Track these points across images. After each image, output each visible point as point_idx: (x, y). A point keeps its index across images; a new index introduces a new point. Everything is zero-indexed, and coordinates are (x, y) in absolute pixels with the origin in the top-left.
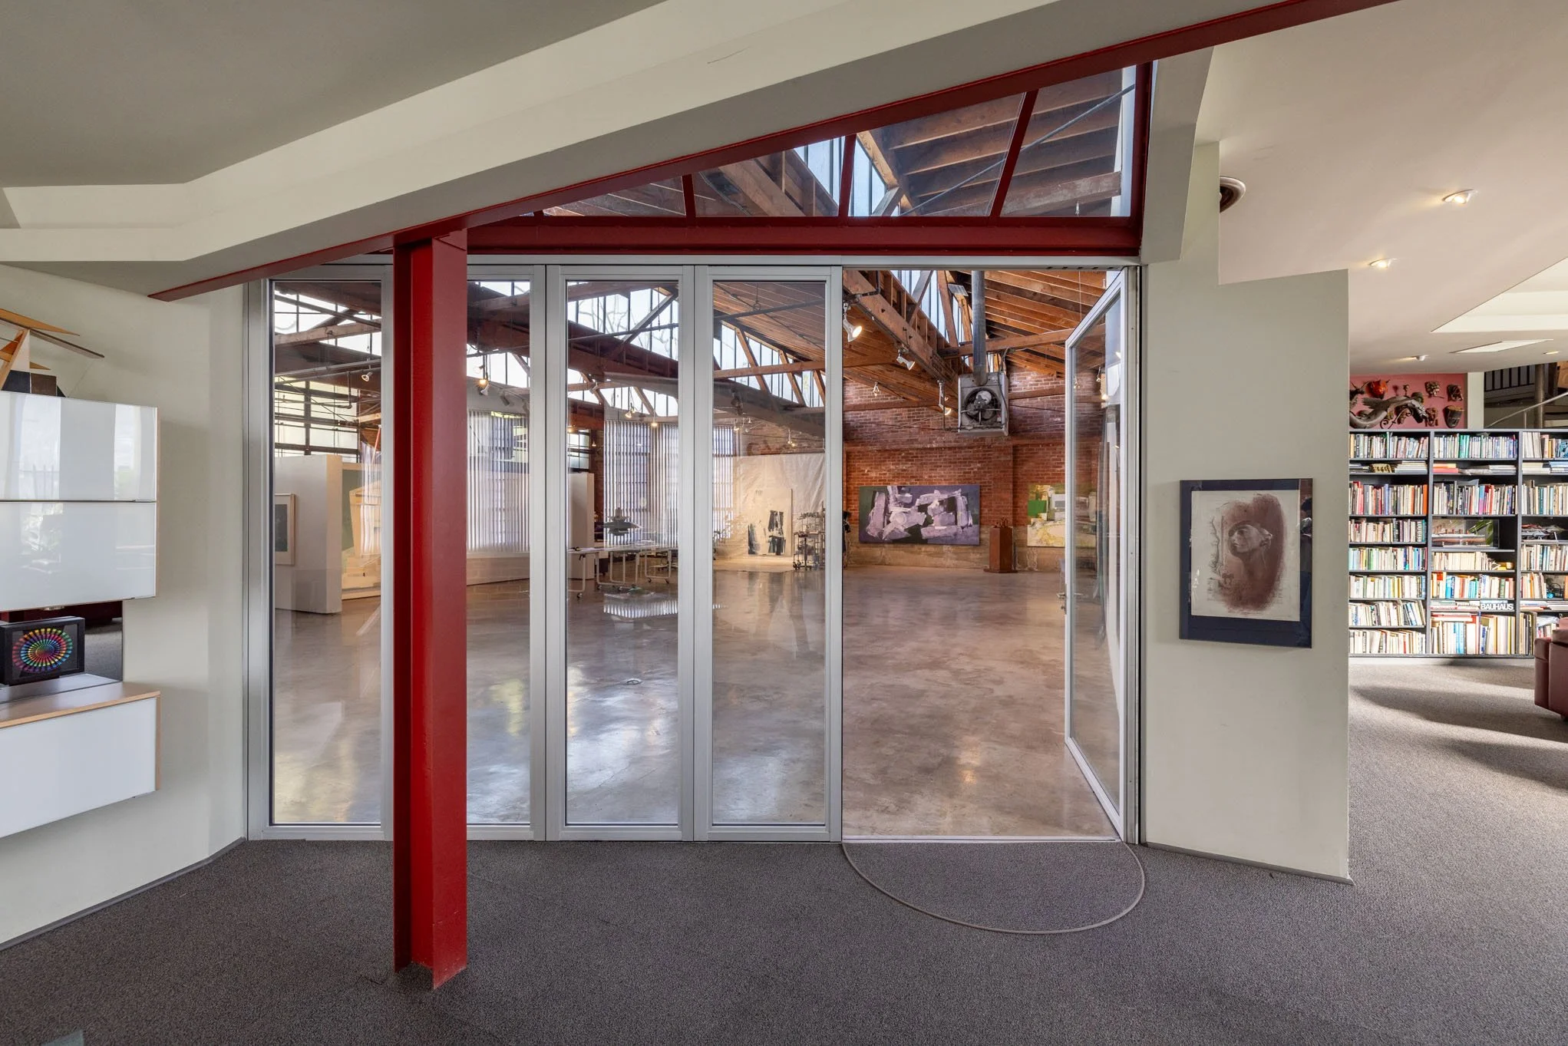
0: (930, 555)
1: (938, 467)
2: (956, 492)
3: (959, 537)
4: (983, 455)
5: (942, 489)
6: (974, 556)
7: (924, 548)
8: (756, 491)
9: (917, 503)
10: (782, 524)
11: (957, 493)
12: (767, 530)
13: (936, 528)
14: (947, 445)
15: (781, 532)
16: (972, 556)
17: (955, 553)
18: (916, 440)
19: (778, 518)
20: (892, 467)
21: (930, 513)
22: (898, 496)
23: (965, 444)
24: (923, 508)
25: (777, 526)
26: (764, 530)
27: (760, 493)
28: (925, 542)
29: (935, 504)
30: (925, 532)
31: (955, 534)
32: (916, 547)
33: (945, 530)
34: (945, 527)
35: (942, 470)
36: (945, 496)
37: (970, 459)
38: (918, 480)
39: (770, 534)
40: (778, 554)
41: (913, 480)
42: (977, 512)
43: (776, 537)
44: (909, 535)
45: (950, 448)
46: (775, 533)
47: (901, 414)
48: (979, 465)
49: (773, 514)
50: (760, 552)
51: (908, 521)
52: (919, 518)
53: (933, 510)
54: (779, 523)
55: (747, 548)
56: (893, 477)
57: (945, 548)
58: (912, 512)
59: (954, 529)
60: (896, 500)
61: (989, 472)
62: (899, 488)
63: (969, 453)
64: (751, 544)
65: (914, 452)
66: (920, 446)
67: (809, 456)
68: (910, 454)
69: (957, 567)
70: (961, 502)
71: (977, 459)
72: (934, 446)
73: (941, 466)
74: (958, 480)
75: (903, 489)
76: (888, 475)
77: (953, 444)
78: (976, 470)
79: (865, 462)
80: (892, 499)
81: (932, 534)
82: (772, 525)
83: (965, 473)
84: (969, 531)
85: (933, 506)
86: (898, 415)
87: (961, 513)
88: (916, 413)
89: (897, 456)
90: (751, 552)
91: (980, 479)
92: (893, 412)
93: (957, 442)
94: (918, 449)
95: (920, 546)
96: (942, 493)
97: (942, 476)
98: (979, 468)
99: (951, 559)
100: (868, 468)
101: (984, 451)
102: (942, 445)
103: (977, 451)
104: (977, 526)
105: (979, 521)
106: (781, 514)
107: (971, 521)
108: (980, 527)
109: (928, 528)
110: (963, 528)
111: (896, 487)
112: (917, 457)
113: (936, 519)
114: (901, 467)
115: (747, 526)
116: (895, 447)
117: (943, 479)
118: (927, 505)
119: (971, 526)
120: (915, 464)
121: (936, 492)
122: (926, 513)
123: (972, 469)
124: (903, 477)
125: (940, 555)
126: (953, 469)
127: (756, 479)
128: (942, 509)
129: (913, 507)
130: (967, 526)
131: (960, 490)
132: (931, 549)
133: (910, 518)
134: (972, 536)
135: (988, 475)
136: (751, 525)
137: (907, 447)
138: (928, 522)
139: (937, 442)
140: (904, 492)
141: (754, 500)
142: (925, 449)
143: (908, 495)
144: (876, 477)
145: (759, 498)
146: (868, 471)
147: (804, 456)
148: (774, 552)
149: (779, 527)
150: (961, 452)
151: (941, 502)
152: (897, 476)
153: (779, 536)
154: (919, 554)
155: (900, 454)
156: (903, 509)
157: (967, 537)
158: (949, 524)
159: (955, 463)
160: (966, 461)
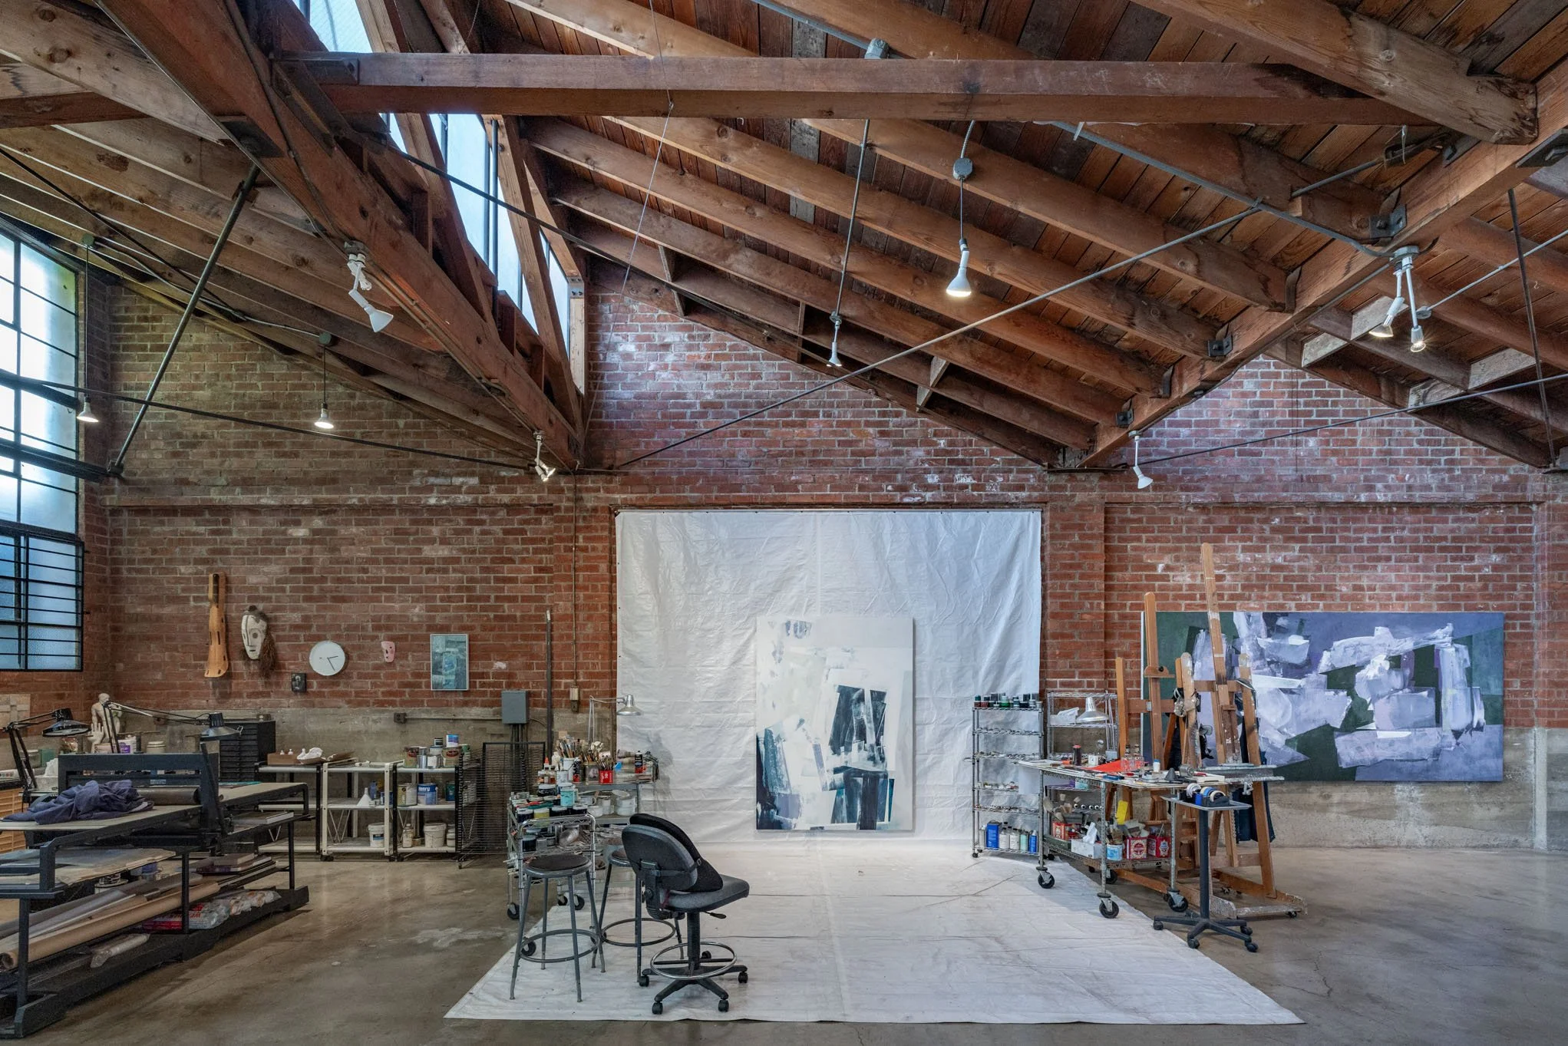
0: (1357, 812)
1: (1379, 559)
2: (1439, 633)
3: (1445, 759)
4: (1507, 530)
5: (1394, 623)
6: (1484, 811)
7: (1339, 794)
8: (788, 625)
9: (1325, 662)
10: (879, 731)
11: (1441, 637)
12: (826, 750)
13: (1381, 735)
14: (1418, 497)
15: (878, 755)
16: (1479, 813)
17: (1430, 807)
18: (1327, 479)
19: (865, 711)
20: (1241, 557)
21: (1361, 690)
22: (1265, 642)
23: (1470, 497)
24: (1341, 679)
25: (862, 735)
26: (817, 749)
27: (801, 629)
28: (1348, 776)
29: (1376, 667)
30: (1348, 749)
31: (1437, 753)
32: (1314, 793)
33: (1408, 740)
34: (1405, 734)
35: (1390, 569)
36: (1407, 645)
37: (1471, 539)
38: (1322, 597)
39: (839, 761)
40: (867, 824)
41: (1306, 598)
42: (1496, 690)
43: (859, 772)
44: (1302, 757)
45: (1414, 507)
46: (856, 757)
47: (1271, 404)
48: (1495, 558)
49: (848, 698)
50: (801, 823)
51: (1296, 715)
52: (1332, 708)
53: (1372, 684)
54: (870, 727)
55: (749, 808)
56: (1244, 587)
57: (1401, 793)
58: (1309, 690)
59: (1431, 738)
60: (1260, 654)
61: (1523, 578)
62: (1270, 619)
63: (1469, 524)
64: (765, 795)
65: (1311, 515)
66: (1338, 497)
67: (972, 517)
68: (1298, 520)
69: (1434, 846)
70: (1452, 661)
71: (1493, 540)
72: (1380, 497)
73: (1388, 559)
74: (1439, 598)
75: (1281, 622)
76: (1226, 582)
77: (1435, 495)
78: (1487, 571)
79: (1156, 540)
80: (1246, 648)
81: (1368, 755)
82: (844, 731)
83: (1455, 578)
84: (1476, 742)
85: (1370, 672)
86: (1262, 404)
87: (1453, 692)
88: (1315, 404)
89: (1256, 526)
90: (768, 822)
91: (1499, 597)
92: (1244, 395)
93: (1448, 489)
94: (1322, 505)
95: (1328, 789)
96: (1395, 635)
97: (1392, 588)
98: (1496, 568)
99: (1419, 823)
100: (1168, 560)
101: (1510, 520)
102: (1403, 496)
103: (1492, 520)
104: (1497, 727)
105: (1499, 713)
106: (879, 697)
107: (1480, 716)
108: (1504, 732)
109: (1358, 736)
110: (1457, 734)
111: (1259, 615)
112: (1319, 530)
113: (1381, 710)
114: (1269, 557)
115: (750, 736)
116: (1259, 496)
117: (1394, 594)
118: (1353, 670)
119: (1479, 728)
120: (1313, 550)
121: (1380, 631)
122: (1351, 693)
123: (1478, 569)
124: (1276, 587)
125: (1386, 812)
126: (1425, 569)
127: (783, 583)
128: (1397, 680)
129: (1313, 676)
130: (1470, 728)
131: (1449, 628)
132: (1358, 795)
133: (1302, 708)
134: (1483, 756)
135: (1519, 585)
136: (768, 734)
137: (1300, 497)
138: (1356, 719)
139: (1388, 488)
140: (1284, 632)
141: (778, 654)
142: (1342, 506)
143: (1296, 640)
144: (1191, 587)
145: (796, 647)
146: (1167, 568)
147: (956, 515)
148: (851, 818)
149: (871, 738)
150: (1445, 521)
151: (1396, 662)
152: (1255, 585)
153: (869, 767)
154: (1324, 809)
155: (1267, 521)
156: (1280, 682)
157: (1469, 759)
158: (1416, 726)
159: (1430, 549)
160: (1458, 548)
